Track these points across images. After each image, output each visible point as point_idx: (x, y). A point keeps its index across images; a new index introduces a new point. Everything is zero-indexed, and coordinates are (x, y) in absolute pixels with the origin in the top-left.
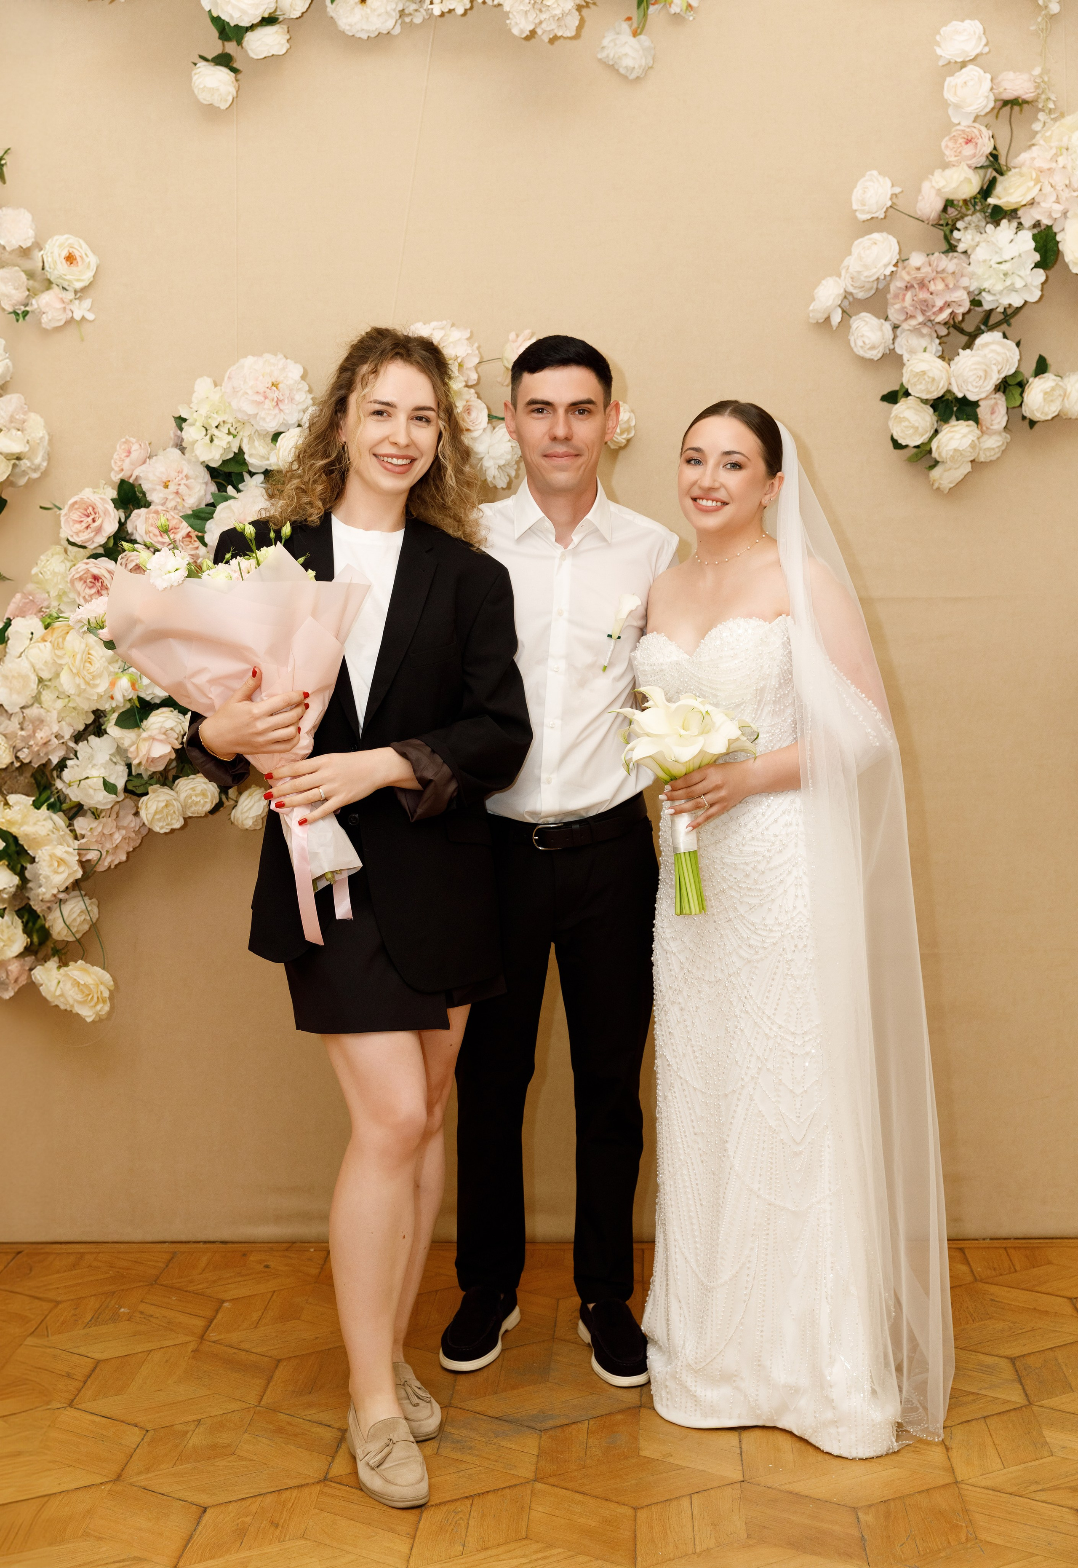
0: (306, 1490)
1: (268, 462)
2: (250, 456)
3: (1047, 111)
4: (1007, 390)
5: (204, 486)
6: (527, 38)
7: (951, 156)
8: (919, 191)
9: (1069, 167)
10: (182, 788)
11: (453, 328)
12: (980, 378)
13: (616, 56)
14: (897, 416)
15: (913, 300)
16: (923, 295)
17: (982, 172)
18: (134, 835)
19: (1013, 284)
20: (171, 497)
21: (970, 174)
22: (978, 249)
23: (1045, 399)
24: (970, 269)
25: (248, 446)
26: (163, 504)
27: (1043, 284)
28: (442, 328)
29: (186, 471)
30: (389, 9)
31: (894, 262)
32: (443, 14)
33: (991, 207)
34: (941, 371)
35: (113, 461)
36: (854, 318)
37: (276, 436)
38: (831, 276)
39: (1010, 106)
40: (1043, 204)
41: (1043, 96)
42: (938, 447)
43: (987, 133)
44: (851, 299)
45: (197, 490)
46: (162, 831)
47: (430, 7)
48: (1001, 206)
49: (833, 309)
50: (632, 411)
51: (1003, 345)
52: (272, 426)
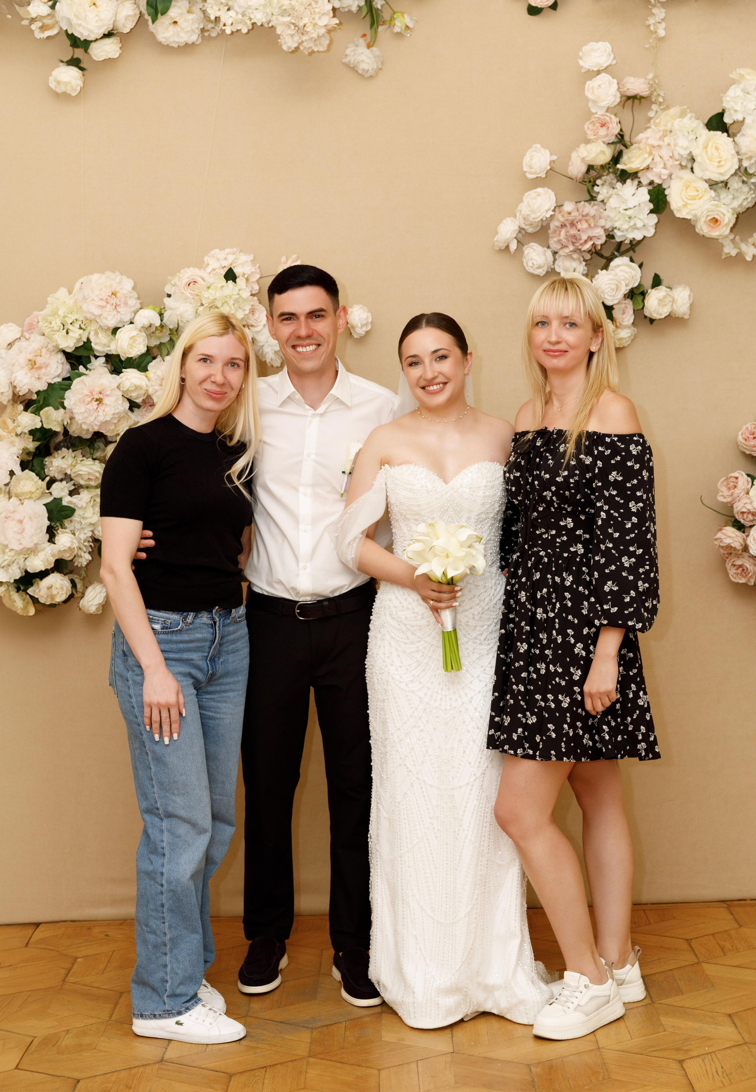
0: (150, 1067)
1: (109, 349)
2: (96, 344)
3: (658, 103)
4: (634, 298)
5: (61, 365)
6: (293, 52)
7: (592, 135)
8: (569, 158)
9: (672, 144)
11: (242, 253)
12: (613, 290)
13: (356, 62)
15: (567, 235)
16: (573, 232)
17: (612, 146)
19: (635, 224)
21: (604, 147)
22: (611, 199)
23: (659, 304)
24: (605, 213)
25: (94, 337)
27: (656, 224)
28: (233, 254)
30: (193, 27)
31: (553, 208)
32: (232, 33)
33: (620, 170)
36: (526, 246)
37: (115, 331)
38: (509, 216)
39: (632, 100)
40: (655, 170)
41: (655, 94)
43: (615, 120)
44: (523, 232)
45: (56, 368)
47: (224, 28)
48: (627, 170)
49: (512, 240)
50: (369, 311)
51: (630, 267)
52: (112, 323)
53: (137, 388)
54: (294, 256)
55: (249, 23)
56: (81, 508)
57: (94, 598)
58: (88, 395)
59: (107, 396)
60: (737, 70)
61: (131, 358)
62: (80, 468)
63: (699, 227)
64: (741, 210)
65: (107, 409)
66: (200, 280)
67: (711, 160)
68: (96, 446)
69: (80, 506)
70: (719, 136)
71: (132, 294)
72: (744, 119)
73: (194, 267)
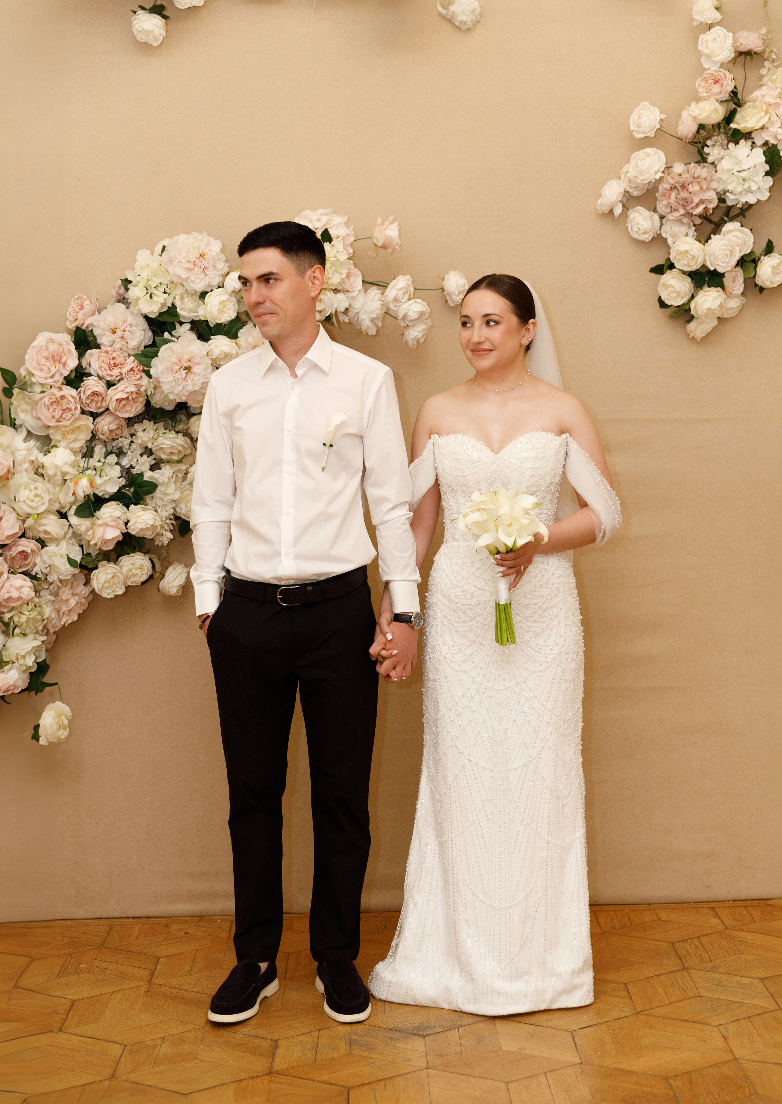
0: (259, 1080)
1: (196, 314)
3: (771, 60)
4: (744, 265)
5: (143, 332)
7: (703, 92)
8: (679, 117)
10: (124, 564)
11: (334, 215)
12: (728, 256)
14: (664, 283)
15: (677, 198)
16: (684, 194)
17: (725, 104)
18: (84, 600)
19: (749, 187)
20: (118, 340)
21: (717, 105)
22: (723, 160)
23: (772, 272)
24: (718, 175)
25: (180, 302)
26: (111, 346)
27: (771, 188)
28: (326, 215)
29: (130, 320)
31: (662, 169)
33: (732, 130)
34: (699, 250)
35: (68, 313)
36: (631, 210)
37: (203, 295)
38: (614, 179)
39: (744, 56)
40: (771, 129)
41: (768, 50)
42: (695, 307)
43: (729, 76)
44: (628, 196)
45: (138, 335)
46: (109, 597)
48: (740, 129)
49: (617, 204)
50: (466, 279)
51: (742, 232)
52: (200, 287)
53: (227, 356)
54: (391, 218)
56: (163, 483)
57: (175, 580)
58: (176, 363)
59: (196, 364)
61: (221, 324)
62: (163, 441)
65: (196, 378)
68: (178, 418)
69: (161, 481)
71: (220, 257)
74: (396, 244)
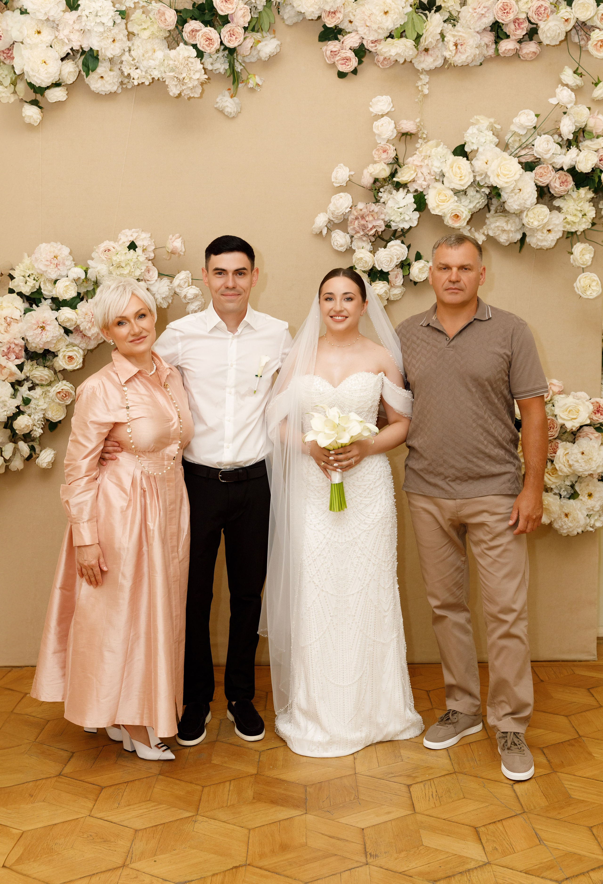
0: (49, 780)
1: (52, 294)
2: (45, 290)
3: (423, 139)
4: (403, 267)
5: (21, 305)
6: (177, 97)
7: (377, 158)
8: (362, 174)
9: (430, 165)
12: (389, 261)
13: (223, 107)
15: (359, 225)
16: (363, 222)
17: (391, 166)
19: (404, 218)
21: (385, 166)
22: (389, 201)
23: (419, 272)
24: (385, 211)
25: (43, 286)
27: (419, 218)
28: (137, 232)
30: (114, 81)
31: (350, 206)
32: (139, 84)
33: (396, 182)
34: (370, 258)
36: (332, 232)
37: (55, 282)
38: (322, 212)
39: (404, 136)
40: (418, 182)
41: (421, 132)
43: (393, 148)
44: (332, 223)
47: (133, 81)
48: (400, 182)
49: (324, 227)
51: (401, 247)
52: (54, 277)
53: (69, 320)
54: (177, 235)
55: (150, 77)
56: (36, 399)
57: (45, 458)
58: (36, 323)
59: (48, 324)
60: (475, 116)
61: (66, 300)
62: (36, 372)
63: (446, 221)
64: (475, 210)
65: (48, 334)
66: (112, 248)
67: (455, 176)
68: (47, 358)
69: (35, 397)
70: (462, 160)
72: (478, 148)
73: (110, 240)
74: (181, 251)
